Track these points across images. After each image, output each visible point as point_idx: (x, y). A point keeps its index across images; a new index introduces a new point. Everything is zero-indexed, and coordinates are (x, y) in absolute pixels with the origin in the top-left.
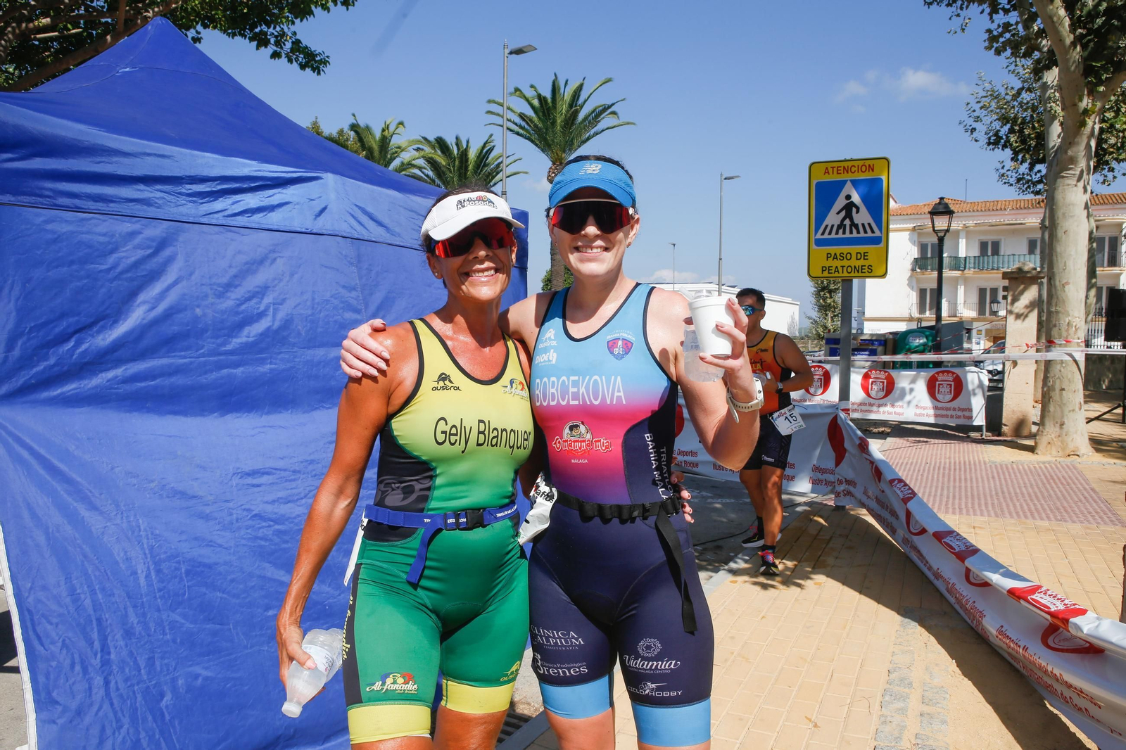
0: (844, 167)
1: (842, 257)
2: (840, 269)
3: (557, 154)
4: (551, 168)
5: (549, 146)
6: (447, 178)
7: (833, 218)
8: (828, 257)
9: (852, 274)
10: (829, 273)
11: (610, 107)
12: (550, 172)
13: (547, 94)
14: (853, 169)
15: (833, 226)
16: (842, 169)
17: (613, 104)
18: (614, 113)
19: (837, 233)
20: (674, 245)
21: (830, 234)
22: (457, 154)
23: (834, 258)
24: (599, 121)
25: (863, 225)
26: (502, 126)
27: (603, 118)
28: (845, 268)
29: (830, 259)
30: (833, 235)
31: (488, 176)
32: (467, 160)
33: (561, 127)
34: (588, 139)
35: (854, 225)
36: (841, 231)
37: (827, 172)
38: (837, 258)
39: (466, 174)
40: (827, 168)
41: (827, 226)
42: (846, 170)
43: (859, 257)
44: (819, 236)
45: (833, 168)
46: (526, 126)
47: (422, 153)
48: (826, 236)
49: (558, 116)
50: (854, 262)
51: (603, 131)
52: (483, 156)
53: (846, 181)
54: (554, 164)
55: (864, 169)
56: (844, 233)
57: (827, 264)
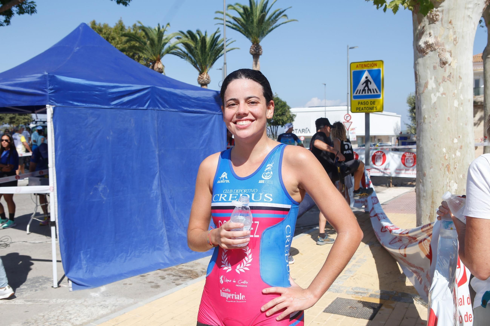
0: (365, 65)
1: (365, 103)
2: (364, 109)
3: (255, 39)
4: (252, 46)
5: (250, 34)
6: (194, 53)
7: (361, 87)
8: (359, 104)
9: (369, 111)
10: (359, 110)
11: (283, 12)
12: (251, 48)
13: (248, 5)
14: (368, 65)
15: (360, 90)
16: (364, 65)
17: (285, 10)
18: (285, 15)
19: (362, 93)
20: (325, 85)
21: (359, 93)
22: (200, 39)
23: (361, 104)
24: (277, 20)
25: (373, 89)
26: (223, 24)
27: (280, 18)
28: (366, 108)
29: (360, 104)
30: (361, 94)
31: (217, 51)
32: (205, 42)
33: (256, 24)
34: (272, 29)
35: (369, 89)
36: (364, 92)
37: (357, 66)
38: (362, 104)
39: (205, 50)
40: (357, 65)
41: (358, 90)
42: (365, 66)
43: (371, 103)
44: (355, 94)
45: (360, 65)
46: (237, 24)
47: (181, 40)
48: (358, 94)
49: (255, 17)
50: (369, 106)
51: (280, 25)
52: (214, 40)
53: (365, 71)
54: (253, 44)
55: (373, 65)
56: (365, 93)
57: (359, 106)
